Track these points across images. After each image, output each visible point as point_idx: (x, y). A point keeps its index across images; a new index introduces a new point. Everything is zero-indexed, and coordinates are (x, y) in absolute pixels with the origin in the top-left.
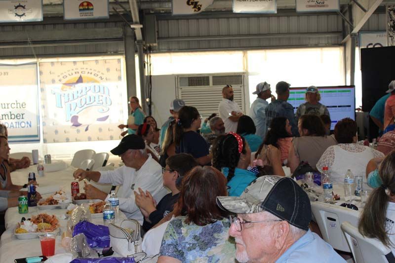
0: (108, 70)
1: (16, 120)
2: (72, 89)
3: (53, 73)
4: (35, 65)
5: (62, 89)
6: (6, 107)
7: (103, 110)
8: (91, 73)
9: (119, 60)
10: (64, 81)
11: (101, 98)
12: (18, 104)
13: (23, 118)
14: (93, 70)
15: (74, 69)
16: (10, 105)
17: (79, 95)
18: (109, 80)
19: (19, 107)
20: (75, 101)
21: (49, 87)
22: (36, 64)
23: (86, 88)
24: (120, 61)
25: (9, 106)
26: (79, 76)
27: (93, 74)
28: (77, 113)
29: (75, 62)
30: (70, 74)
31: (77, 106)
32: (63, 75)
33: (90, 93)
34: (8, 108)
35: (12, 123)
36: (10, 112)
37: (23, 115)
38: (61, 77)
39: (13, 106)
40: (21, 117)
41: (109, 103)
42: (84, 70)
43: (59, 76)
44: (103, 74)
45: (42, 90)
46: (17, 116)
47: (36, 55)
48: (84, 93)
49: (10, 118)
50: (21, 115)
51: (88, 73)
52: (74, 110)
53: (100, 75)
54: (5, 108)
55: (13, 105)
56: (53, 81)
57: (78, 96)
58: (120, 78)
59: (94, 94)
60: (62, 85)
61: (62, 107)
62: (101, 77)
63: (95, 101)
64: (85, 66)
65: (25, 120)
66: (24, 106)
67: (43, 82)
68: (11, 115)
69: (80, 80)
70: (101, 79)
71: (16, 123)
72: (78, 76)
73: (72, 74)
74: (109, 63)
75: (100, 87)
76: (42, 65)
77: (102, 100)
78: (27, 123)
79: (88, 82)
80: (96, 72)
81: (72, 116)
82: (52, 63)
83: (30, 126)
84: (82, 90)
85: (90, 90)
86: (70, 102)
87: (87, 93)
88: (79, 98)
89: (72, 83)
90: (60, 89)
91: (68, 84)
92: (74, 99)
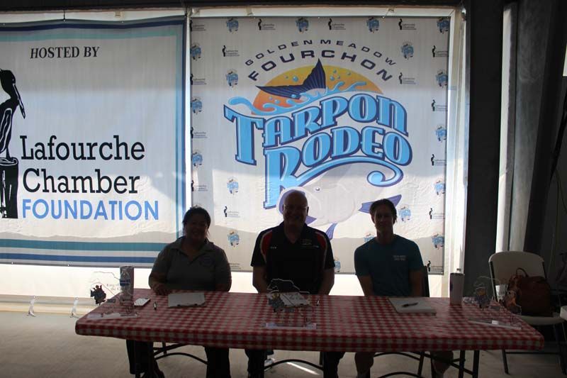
0: (408, 50)
1: (113, 195)
2: (287, 106)
3: (234, 53)
4: (180, 27)
5: (258, 106)
6: (87, 154)
7: (384, 180)
8: (353, 58)
9: (444, 23)
10: (266, 78)
11: (379, 139)
12: (122, 148)
13: (133, 191)
14: (359, 47)
15: (301, 43)
16: (98, 147)
17: (311, 125)
18: (411, 82)
19: (122, 154)
20: (299, 144)
21: (217, 97)
22: (184, 23)
23: (335, 104)
24: (448, 26)
25: (96, 150)
26: (315, 65)
27: (358, 60)
28: (301, 185)
29: (302, 22)
30: (287, 58)
31: (301, 160)
32: (263, 61)
33: (344, 121)
34: (91, 158)
35: (101, 203)
36: (98, 171)
37: (133, 179)
38: (256, 66)
39: (106, 150)
40: (129, 188)
41: (402, 157)
42: (333, 46)
43: (249, 63)
44: (391, 63)
45: (196, 105)
46: (116, 184)
47: (185, 2)
48: (327, 120)
49: (95, 187)
50: (129, 182)
51: (344, 56)
52: (293, 174)
53: (381, 64)
54: (82, 157)
55: (106, 147)
56: (232, 78)
57: (307, 130)
58: (443, 79)
59: (359, 126)
60: (259, 90)
61: (255, 164)
62: (385, 72)
63: (360, 147)
64: (334, 35)
66: (137, 154)
67: (202, 82)
68: (100, 180)
69: (317, 78)
70: (383, 77)
71: (113, 203)
72: (311, 63)
73: (293, 58)
74: (412, 27)
75: (378, 105)
76: (201, 28)
77: (381, 147)
78: (147, 204)
79: (341, 87)
80: (369, 56)
81: (284, 191)
82: (232, 22)
83: (156, 216)
84: (321, 111)
85: (347, 110)
86: (279, 146)
87: (337, 119)
88: (309, 135)
89: (290, 86)
90: (252, 103)
91: (279, 88)
92: (294, 138)
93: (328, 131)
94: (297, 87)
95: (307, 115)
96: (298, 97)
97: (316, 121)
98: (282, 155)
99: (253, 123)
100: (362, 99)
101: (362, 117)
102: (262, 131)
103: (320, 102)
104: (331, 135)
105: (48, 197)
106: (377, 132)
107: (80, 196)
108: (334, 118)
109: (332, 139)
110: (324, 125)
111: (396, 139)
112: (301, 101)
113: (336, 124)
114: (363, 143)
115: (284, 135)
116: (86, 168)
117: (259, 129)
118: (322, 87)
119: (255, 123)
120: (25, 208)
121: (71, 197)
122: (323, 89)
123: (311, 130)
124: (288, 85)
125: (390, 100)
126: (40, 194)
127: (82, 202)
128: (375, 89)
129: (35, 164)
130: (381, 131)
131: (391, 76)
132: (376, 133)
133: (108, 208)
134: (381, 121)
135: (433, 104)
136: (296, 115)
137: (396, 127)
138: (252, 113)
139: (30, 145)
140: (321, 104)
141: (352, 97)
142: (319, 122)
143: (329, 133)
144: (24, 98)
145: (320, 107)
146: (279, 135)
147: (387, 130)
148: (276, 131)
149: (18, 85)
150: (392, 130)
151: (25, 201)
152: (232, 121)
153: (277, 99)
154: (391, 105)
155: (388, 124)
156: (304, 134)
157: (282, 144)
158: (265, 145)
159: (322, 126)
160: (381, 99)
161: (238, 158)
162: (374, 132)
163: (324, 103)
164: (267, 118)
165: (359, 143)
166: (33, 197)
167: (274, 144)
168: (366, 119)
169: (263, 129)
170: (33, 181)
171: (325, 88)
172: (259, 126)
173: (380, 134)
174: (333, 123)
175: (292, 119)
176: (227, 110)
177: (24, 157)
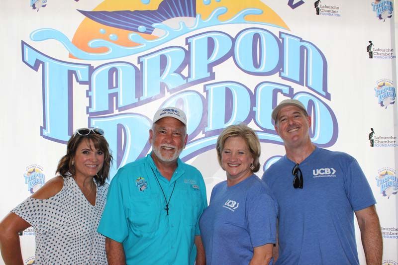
63: (252, 116)
70: (290, 3)
75: (281, 47)
84: (188, 53)
85: (231, 53)
86: (116, 112)
87: (215, 69)
88: (168, 95)
89: (137, 12)
90: (71, 40)
91: (117, 14)
92: (142, 98)
93: (199, 88)
94: (148, 13)
95: (163, 61)
96: (149, 31)
97: (179, 71)
98: (120, 127)
99: (71, 73)
100: (256, 37)
101: (257, 66)
102: (87, 87)
103: (187, 39)
104: (204, 94)
106: (281, 91)
108: (211, 66)
109: (205, 102)
110: (194, 78)
111: (311, 103)
112: (155, 38)
113: (213, 76)
114: (258, 109)
115: (126, 94)
117: (82, 83)
118: (190, 16)
119: (75, 72)
122: (192, 19)
123: (171, 87)
124: (132, 10)
125: (301, 40)
128: (276, 20)
130: (286, 90)
131: (301, 3)
132: (279, 94)
134: (286, 74)
135: (369, 48)
136: (145, 60)
137: (310, 84)
138: (71, 56)
140: (187, 43)
141: (240, 33)
142: (185, 72)
143: (201, 91)
145: (187, 48)
146: (116, 94)
147: (297, 88)
148: (111, 86)
150: (305, 89)
152: (36, 68)
153: (114, 33)
154: (302, 48)
155: (298, 79)
156: (158, 92)
157: (121, 109)
158: (91, 110)
159: (190, 80)
160: (287, 38)
161: (45, 133)
162: (275, 92)
163: (193, 41)
164: (95, 64)
165: (251, 109)
167: (106, 108)
168: (261, 70)
169: (89, 83)
171: (195, 16)
172: (81, 79)
173: (285, 95)
174: (208, 75)
175: (139, 66)
176: (26, 49)
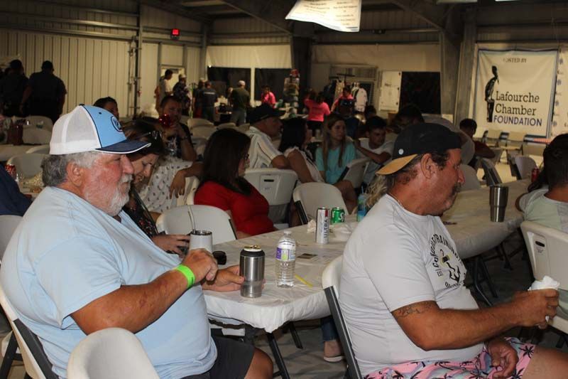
1: (526, 116)
4: (556, 52)
6: (519, 99)
12: (532, 98)
19: (531, 100)
25: (522, 98)
34: (520, 101)
35: (522, 119)
36: (522, 106)
37: (534, 110)
39: (526, 98)
40: (532, 113)
45: (559, 82)
46: (528, 111)
49: (521, 112)
54: (517, 100)
65: (536, 117)
66: (537, 100)
67: (562, 73)
68: (522, 110)
71: (526, 119)
78: (538, 120)
83: (540, 124)
105: (503, 115)
107: (515, 115)
116: (518, 105)
120: (495, 119)
121: (511, 116)
126: (501, 114)
127: (515, 118)
129: (501, 102)
133: (524, 120)
139: (499, 95)
144: (499, 78)
149: (498, 72)
151: (496, 116)
166: (498, 115)
170: (499, 108)
177: (497, 99)
